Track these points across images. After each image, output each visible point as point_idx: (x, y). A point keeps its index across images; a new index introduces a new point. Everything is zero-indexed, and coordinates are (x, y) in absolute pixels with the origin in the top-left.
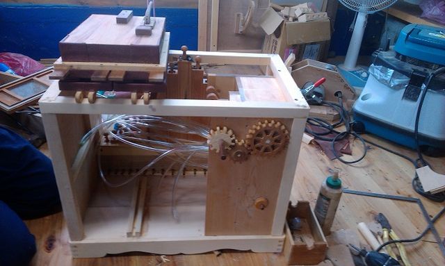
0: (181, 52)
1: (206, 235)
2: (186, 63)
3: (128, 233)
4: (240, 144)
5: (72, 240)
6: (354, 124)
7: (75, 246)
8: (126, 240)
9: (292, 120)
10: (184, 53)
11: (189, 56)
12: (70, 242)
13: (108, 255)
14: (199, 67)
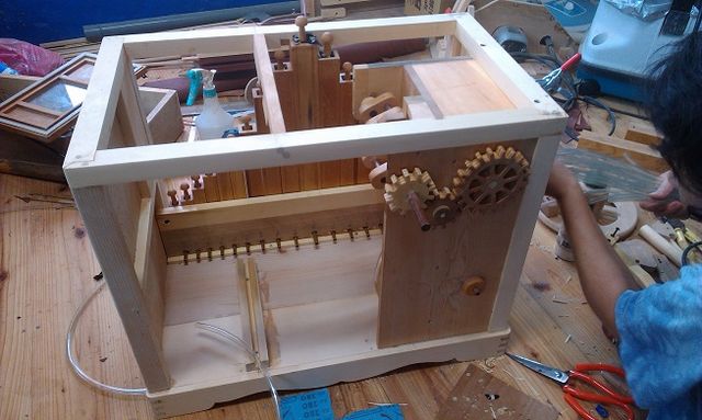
0: (293, 29)
1: (380, 348)
2: (308, 48)
3: (248, 365)
4: (442, 196)
5: (150, 392)
6: (581, 85)
7: (159, 401)
8: (245, 377)
9: (535, 140)
10: (302, 28)
11: (309, 35)
12: (148, 395)
13: (217, 405)
14: (329, 53)
